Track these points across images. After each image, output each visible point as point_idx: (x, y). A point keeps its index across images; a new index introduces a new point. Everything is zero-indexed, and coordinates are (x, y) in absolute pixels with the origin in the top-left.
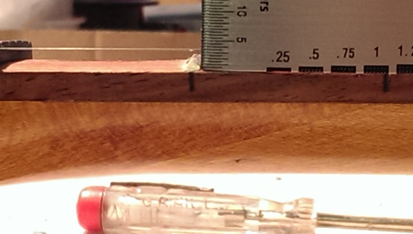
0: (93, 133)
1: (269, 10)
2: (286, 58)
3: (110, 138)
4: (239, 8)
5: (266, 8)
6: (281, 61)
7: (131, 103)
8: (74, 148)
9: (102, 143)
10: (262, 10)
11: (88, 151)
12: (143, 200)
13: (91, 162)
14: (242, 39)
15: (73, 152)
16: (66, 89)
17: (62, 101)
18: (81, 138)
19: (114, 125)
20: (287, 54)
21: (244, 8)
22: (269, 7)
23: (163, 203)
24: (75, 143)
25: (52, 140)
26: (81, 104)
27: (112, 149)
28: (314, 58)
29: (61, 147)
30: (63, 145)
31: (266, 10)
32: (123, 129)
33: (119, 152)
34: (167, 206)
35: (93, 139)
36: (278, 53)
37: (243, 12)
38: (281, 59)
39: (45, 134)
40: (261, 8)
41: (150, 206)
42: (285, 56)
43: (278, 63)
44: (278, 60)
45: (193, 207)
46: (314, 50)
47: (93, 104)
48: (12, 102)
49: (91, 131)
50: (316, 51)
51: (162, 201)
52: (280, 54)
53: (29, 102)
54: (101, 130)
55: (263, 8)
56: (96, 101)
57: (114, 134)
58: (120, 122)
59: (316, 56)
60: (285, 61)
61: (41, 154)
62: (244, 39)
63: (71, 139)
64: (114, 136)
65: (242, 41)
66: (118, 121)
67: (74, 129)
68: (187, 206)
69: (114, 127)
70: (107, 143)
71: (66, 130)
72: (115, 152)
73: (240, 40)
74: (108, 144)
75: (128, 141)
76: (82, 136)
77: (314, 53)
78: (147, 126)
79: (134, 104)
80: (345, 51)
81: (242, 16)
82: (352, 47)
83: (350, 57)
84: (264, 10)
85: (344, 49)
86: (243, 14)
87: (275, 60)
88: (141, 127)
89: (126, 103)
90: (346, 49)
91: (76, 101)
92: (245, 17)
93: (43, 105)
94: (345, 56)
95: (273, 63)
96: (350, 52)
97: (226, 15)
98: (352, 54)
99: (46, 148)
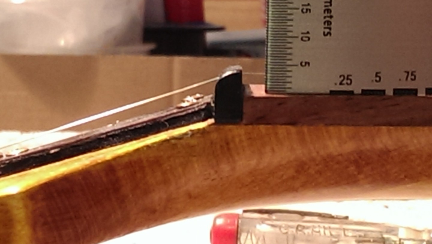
0: (340, 158)
1: (332, 35)
2: (349, 82)
3: (356, 162)
4: (302, 33)
5: (329, 33)
6: (343, 84)
7: (381, 127)
8: (319, 172)
9: (347, 167)
10: (325, 35)
11: (331, 174)
12: (280, 227)
13: (332, 186)
14: (306, 63)
15: (317, 176)
17: (312, 125)
18: (328, 162)
19: (362, 149)
20: (350, 77)
21: (308, 33)
22: (332, 32)
23: (300, 231)
24: (320, 166)
25: (298, 163)
26: (331, 128)
27: (356, 173)
28: (376, 81)
29: (305, 171)
30: (308, 169)
32: (369, 154)
33: (361, 176)
34: (305, 234)
35: (338, 163)
36: (340, 76)
37: (306, 37)
38: (345, 82)
39: (292, 158)
40: (324, 33)
41: (287, 233)
42: (348, 79)
43: (341, 86)
44: (341, 84)
45: (331, 235)
46: (377, 73)
47: (343, 128)
48: (263, 126)
49: (339, 155)
50: (379, 75)
51: (300, 228)
52: (342, 78)
53: (279, 126)
54: (349, 153)
55: (326, 33)
56: (347, 125)
57: (360, 158)
58: (368, 147)
59: (378, 79)
60: (347, 84)
61: (285, 177)
63: (317, 163)
64: (360, 160)
65: (305, 65)
66: (367, 145)
67: (322, 153)
68: (325, 233)
69: (362, 151)
71: (314, 154)
72: (358, 176)
73: (304, 64)
74: (352, 168)
76: (328, 160)
77: (376, 76)
78: (395, 150)
79: (384, 128)
80: (406, 74)
81: (305, 41)
82: (413, 70)
83: (412, 79)
84: (327, 35)
85: (406, 72)
86: (307, 39)
87: (338, 83)
88: (389, 151)
89: (377, 128)
90: (408, 73)
91: (326, 125)
92: (308, 42)
93: (292, 129)
94: (407, 79)
95: (336, 86)
96: (412, 75)
97: (290, 40)
98: (413, 77)
99: (291, 172)
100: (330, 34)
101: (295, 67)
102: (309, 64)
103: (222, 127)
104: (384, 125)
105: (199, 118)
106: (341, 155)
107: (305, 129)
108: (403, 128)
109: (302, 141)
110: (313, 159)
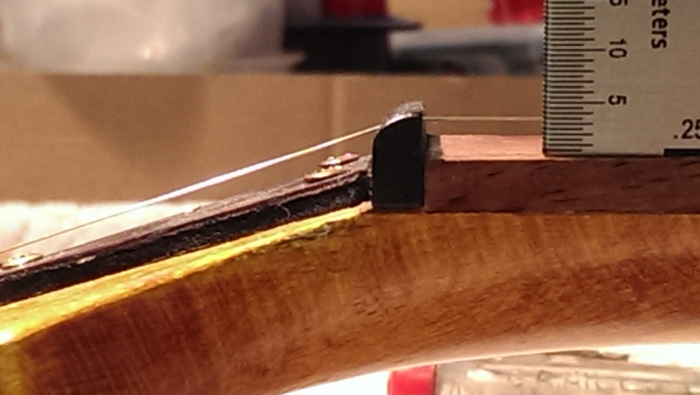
0: (604, 271)
1: (668, 45)
4: (612, 43)
5: (663, 42)
6: (690, 137)
7: (678, 216)
8: (566, 298)
9: (617, 289)
10: (655, 47)
11: (588, 302)
13: (592, 323)
14: (619, 98)
15: (562, 305)
16: (559, 191)
17: (551, 213)
18: (582, 280)
19: (644, 255)
21: (622, 42)
22: (667, 40)
24: (568, 288)
25: (527, 282)
26: (587, 217)
27: (634, 299)
29: (541, 296)
30: (546, 292)
31: (662, 45)
32: (659, 264)
33: (644, 305)
35: (601, 281)
36: (684, 123)
37: (619, 50)
38: (692, 133)
39: (516, 273)
40: (653, 41)
42: (697, 127)
43: (686, 140)
44: (685, 136)
47: (609, 217)
48: (461, 214)
49: (602, 267)
52: (688, 126)
53: (489, 214)
54: (621, 264)
55: (656, 43)
56: (615, 211)
57: (642, 272)
58: (656, 251)
60: (697, 136)
61: (503, 308)
62: (622, 99)
63: (562, 281)
64: (641, 277)
65: (618, 102)
66: (653, 250)
67: (571, 263)
69: (645, 259)
70: (628, 288)
71: (557, 266)
73: (615, 100)
74: (627, 291)
75: (665, 284)
76: (582, 276)
79: (685, 216)
81: (618, 57)
84: (658, 46)
86: (620, 53)
87: (680, 136)
88: (695, 259)
89: (672, 216)
91: (577, 212)
92: (622, 59)
93: (516, 220)
95: (676, 141)
97: (588, 55)
99: (515, 298)
100: (665, 45)
101: (598, 106)
102: (625, 98)
103: (385, 217)
104: (687, 211)
105: (345, 199)
106: (607, 266)
107: (539, 219)
110: (554, 275)
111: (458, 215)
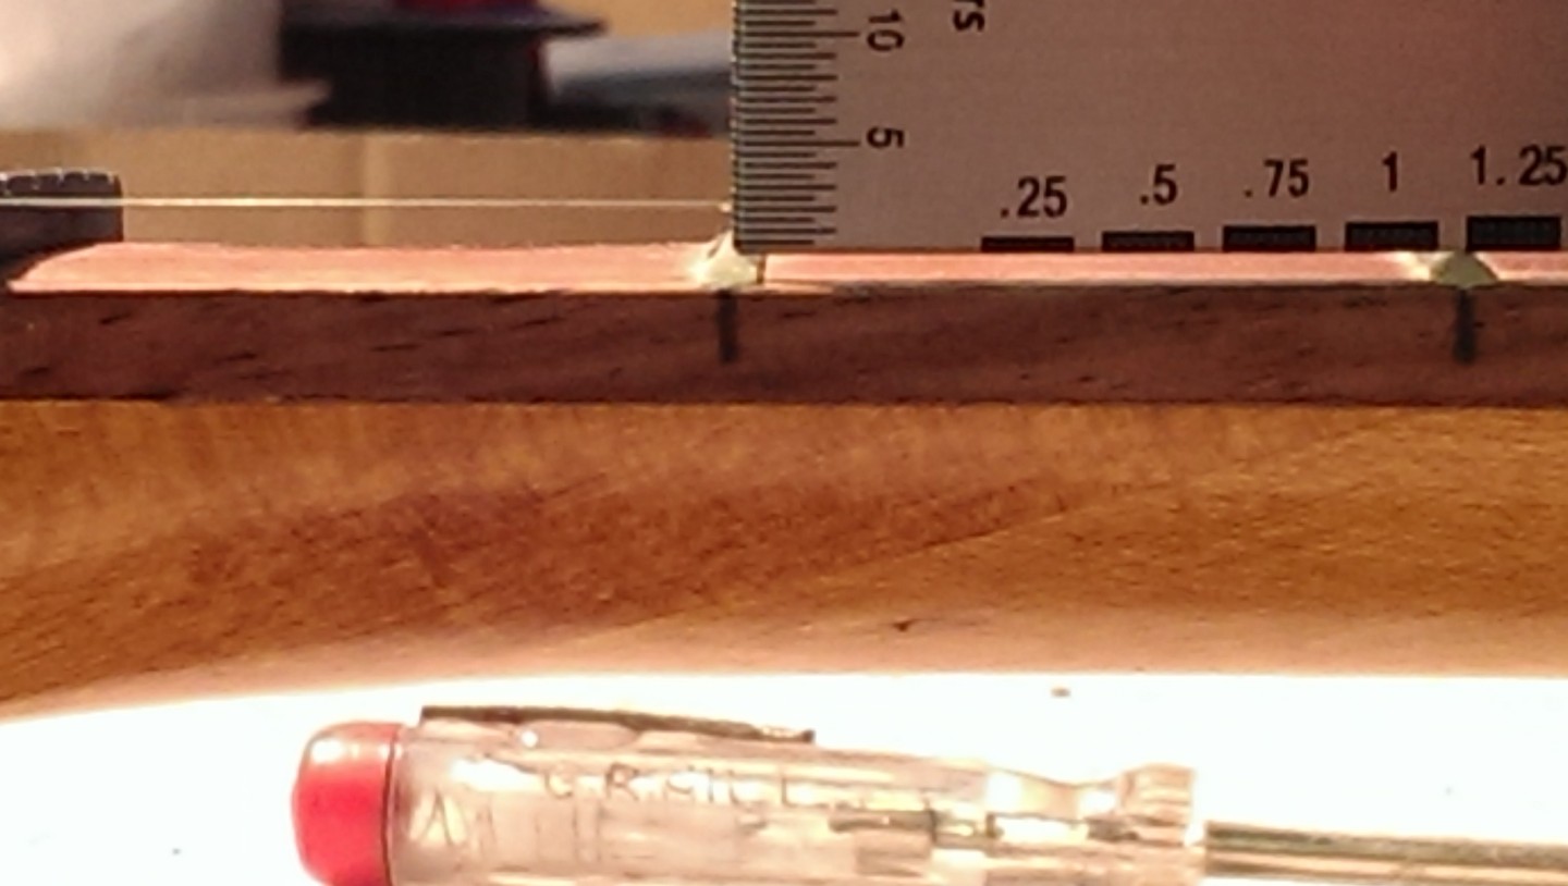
0: (353, 523)
1: (987, 26)
2: (1054, 203)
3: (418, 540)
4: (873, 20)
5: (977, 18)
6: (1035, 214)
7: (497, 407)
8: (282, 580)
9: (390, 562)
10: (960, 25)
11: (332, 588)
12: (546, 772)
13: (346, 633)
14: (889, 133)
15: (279, 593)
16: (249, 356)
17: (234, 399)
18: (310, 541)
19: (433, 490)
20: (1057, 186)
21: (895, 17)
22: (986, 12)
23: (620, 785)
24: (285, 557)
25: (196, 546)
26: (308, 409)
27: (427, 580)
28: (1159, 198)
29: (230, 576)
30: (238, 569)
31: (975, 25)
32: (465, 508)
33: (453, 594)
34: (635, 796)
35: (353, 543)
36: (1022, 184)
37: (885, 33)
38: (1037, 205)
39: (170, 526)
40: (957, 16)
41: (570, 795)
42: (1049, 193)
43: (1027, 220)
44: (1024, 211)
45: (735, 801)
46: (1160, 169)
47: (354, 410)
49: (347, 515)
50: (1166, 175)
51: (618, 777)
52: (1029, 189)
53: (109, 404)
54: (387, 508)
55: (963, 18)
56: (365, 398)
57: (432, 524)
58: (456, 481)
59: (1164, 191)
60: (1049, 212)
61: (156, 600)
62: (895, 136)
63: (271, 543)
64: (431, 533)
65: (887, 142)
66: (450, 478)
67: (282, 505)
68: (711, 797)
69: (434, 498)
70: (406, 557)
71: (255, 512)
72: (441, 592)
73: (880, 137)
74: (409, 565)
75: (485, 551)
76: (311, 533)
77: (1159, 180)
78: (560, 493)
79: (510, 409)
80: (1271, 171)
81: (886, 48)
82: (1298, 156)
83: (1294, 192)
84: (968, 24)
85: (1269, 163)
86: (891, 41)
87: (1014, 211)
88: (538, 498)
89: (482, 408)
90: (1279, 166)
91: (289, 398)
92: (895, 51)
93: (163, 415)
94: (1273, 191)
95: (1005, 221)
96: (1294, 173)
97: (824, 44)
98: (1298, 183)
99: (176, 581)
100: (981, 23)
101: (847, 150)
102: (900, 135)
104: (511, 397)
106: (357, 514)
107: (210, 414)
108: (584, 408)
109: (202, 461)
110: (251, 532)
111: (41, 405)
